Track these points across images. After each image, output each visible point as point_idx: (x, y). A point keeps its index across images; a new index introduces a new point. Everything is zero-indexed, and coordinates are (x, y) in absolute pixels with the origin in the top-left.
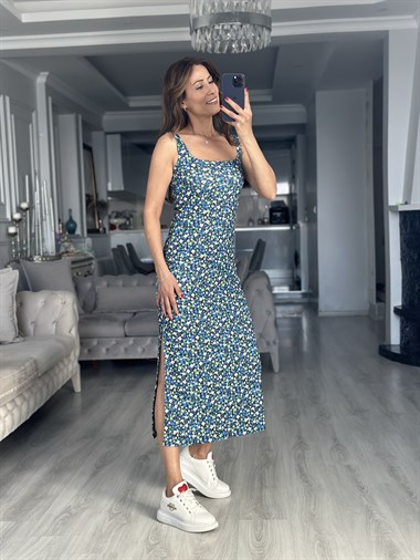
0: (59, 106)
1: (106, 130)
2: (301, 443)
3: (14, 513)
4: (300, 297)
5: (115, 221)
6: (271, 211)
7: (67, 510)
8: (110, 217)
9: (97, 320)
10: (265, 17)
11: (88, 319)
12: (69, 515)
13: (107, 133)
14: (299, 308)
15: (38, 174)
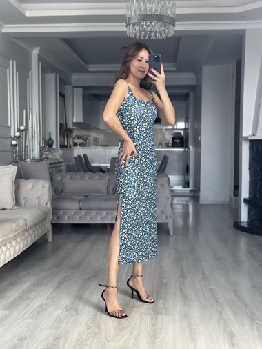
0: (45, 68)
1: (74, 85)
2: (183, 275)
3: (9, 307)
4: (188, 192)
5: (77, 141)
6: (173, 139)
7: (41, 306)
8: (74, 138)
9: (63, 199)
10: (171, 18)
11: (58, 198)
12: (42, 309)
13: (74, 87)
14: (187, 198)
15: (31, 109)
